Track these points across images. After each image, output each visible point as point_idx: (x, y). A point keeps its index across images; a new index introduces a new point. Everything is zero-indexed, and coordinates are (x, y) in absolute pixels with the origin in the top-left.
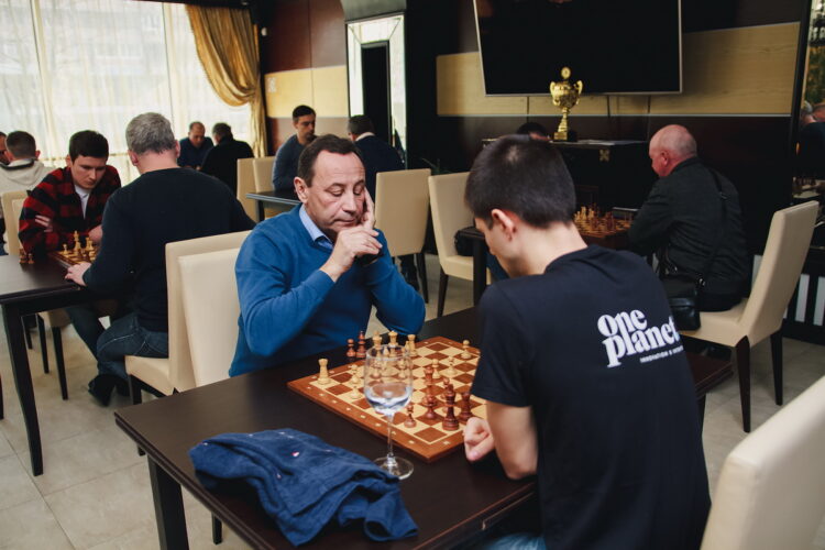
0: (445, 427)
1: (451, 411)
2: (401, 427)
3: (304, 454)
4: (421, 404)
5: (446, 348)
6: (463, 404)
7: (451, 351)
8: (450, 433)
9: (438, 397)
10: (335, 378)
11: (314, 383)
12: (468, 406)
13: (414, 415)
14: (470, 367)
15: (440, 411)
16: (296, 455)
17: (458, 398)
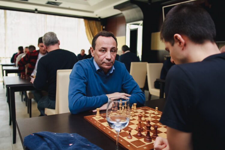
0: (145, 140)
1: (148, 134)
2: (125, 138)
3: (74, 145)
4: (136, 130)
5: (149, 110)
6: (154, 131)
7: (150, 111)
8: (147, 144)
9: (144, 128)
10: (102, 117)
11: (94, 118)
12: (156, 133)
13: (132, 134)
14: (158, 118)
15: (144, 133)
16: (71, 145)
17: (152, 128)
